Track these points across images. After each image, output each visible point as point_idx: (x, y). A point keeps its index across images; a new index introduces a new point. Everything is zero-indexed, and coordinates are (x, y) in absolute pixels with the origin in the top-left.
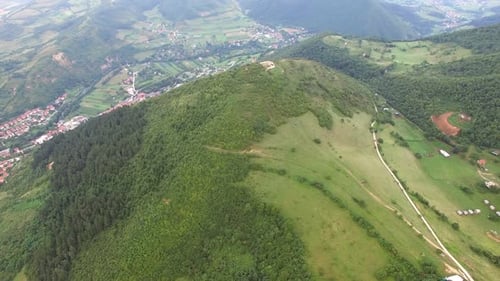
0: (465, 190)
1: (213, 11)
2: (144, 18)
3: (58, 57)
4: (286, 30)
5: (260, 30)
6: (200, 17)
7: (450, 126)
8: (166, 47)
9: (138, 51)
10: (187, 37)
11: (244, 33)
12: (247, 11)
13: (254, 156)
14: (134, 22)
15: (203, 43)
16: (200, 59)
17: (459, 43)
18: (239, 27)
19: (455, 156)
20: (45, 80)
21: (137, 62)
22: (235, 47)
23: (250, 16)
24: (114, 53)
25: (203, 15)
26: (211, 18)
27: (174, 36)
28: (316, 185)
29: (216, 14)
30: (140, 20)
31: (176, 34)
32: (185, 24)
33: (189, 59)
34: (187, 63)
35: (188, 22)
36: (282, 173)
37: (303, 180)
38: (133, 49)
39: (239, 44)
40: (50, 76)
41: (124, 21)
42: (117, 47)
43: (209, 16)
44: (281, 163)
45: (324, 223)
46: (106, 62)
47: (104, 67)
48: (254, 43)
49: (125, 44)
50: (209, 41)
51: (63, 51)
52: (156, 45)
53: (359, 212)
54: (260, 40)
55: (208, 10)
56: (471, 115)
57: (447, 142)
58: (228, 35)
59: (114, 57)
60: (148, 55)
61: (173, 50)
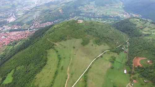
2: (89, 4)
3: (60, 11)
4: (133, 15)
6: (105, 6)
9: (82, 13)
10: (98, 11)
11: (117, 13)
12: (124, 6)
13: (55, 45)
14: (85, 4)
15: (102, 14)
16: (97, 18)
18: (117, 11)
20: (55, 16)
21: (80, 15)
22: (111, 17)
23: (124, 8)
24: (75, 12)
25: (107, 5)
26: (109, 7)
29: (111, 6)
30: (88, 4)
31: (96, 10)
32: (100, 7)
33: (94, 18)
36: (57, 52)
38: (81, 12)
40: (56, 15)
41: (82, 4)
42: (77, 10)
43: (109, 6)
44: (59, 49)
46: (72, 14)
47: (71, 15)
48: (118, 17)
49: (79, 10)
50: (104, 14)
51: (62, 9)
54: (121, 17)
55: (109, 4)
58: (111, 13)
59: (75, 13)
60: (84, 14)
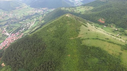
0: (113, 32)
1: (20, 7)
4: (43, 9)
5: (36, 10)
7: (102, 21)
8: (10, 19)
10: (16, 15)
11: (32, 11)
12: (29, 6)
13: (80, 37)
16: (24, 20)
17: (89, 5)
18: (30, 10)
19: (107, 26)
21: (2, 25)
22: (32, 16)
23: (31, 6)
27: (11, 16)
28: (97, 39)
29: (21, 8)
33: (20, 21)
34: (21, 22)
35: (13, 11)
36: (88, 39)
37: (93, 39)
39: (32, 15)
44: (86, 37)
45: (104, 45)
48: (36, 14)
50: (23, 15)
52: (7, 19)
53: (108, 41)
54: (38, 13)
55: (18, 7)
56: (104, 18)
57: (104, 24)
58: (28, 13)
61: (13, 20)
